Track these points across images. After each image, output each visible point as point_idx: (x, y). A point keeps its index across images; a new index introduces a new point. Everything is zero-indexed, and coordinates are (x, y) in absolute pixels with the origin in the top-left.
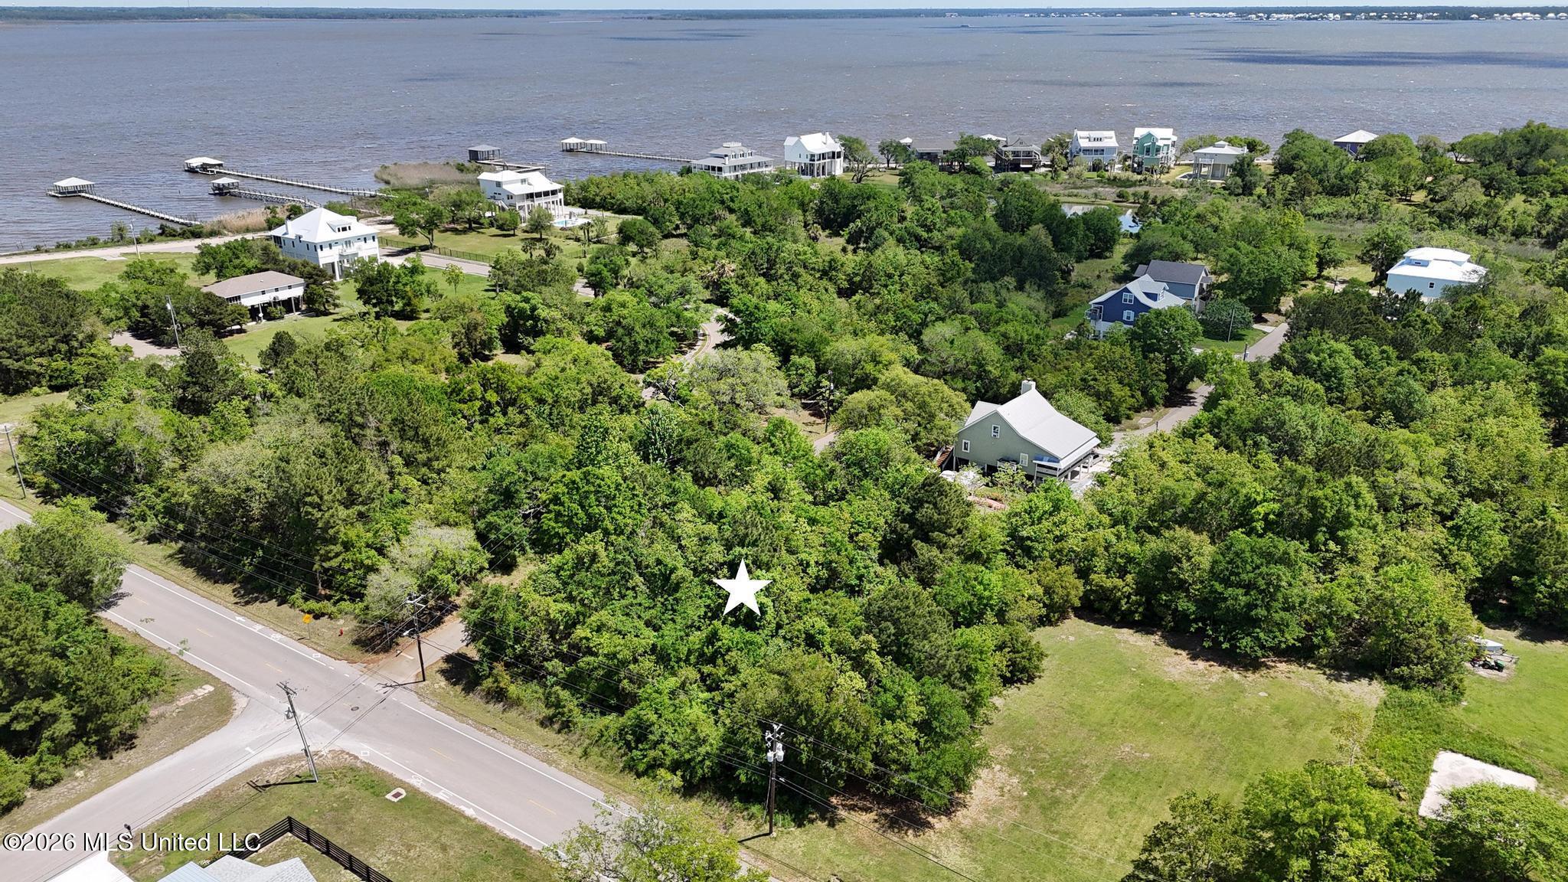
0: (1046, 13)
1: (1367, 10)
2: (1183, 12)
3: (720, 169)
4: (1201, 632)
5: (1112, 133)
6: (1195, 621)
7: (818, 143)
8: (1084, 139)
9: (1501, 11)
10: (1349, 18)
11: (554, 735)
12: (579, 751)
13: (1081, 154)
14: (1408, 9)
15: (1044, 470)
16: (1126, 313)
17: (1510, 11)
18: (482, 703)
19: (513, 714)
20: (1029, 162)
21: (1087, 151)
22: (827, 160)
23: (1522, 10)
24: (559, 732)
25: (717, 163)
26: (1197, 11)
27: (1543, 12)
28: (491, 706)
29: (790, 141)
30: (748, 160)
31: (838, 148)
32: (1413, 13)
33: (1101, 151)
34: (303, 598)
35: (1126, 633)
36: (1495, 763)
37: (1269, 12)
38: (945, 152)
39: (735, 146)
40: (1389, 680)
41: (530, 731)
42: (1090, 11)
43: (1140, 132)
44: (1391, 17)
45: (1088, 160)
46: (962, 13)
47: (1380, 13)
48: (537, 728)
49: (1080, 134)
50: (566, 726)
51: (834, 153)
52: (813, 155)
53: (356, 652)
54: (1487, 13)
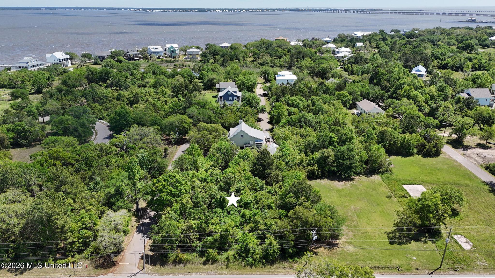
0: (79, 9)
1: (179, 9)
2: (125, 9)
3: (26, 68)
4: (340, 174)
5: (160, 47)
6: (338, 172)
7: (60, 55)
8: (152, 48)
9: (213, 10)
10: (175, 11)
11: (211, 266)
12: (225, 267)
13: (153, 53)
14: (190, 9)
15: (258, 144)
16: (230, 98)
17: (215, 10)
18: (173, 266)
19: (189, 265)
20: (137, 57)
21: (154, 52)
22: (65, 61)
23: (218, 9)
24: (212, 264)
25: (25, 65)
26: (130, 9)
27: (222, 10)
28: (177, 267)
29: (48, 55)
30: (36, 63)
31: (68, 56)
32: (191, 10)
33: (159, 52)
34: (53, 260)
35: (318, 181)
36: (413, 184)
37: (152, 9)
38: (108, 56)
39: (29, 58)
40: (378, 174)
41: (201, 269)
42: (95, 8)
43: (168, 46)
44: (186, 11)
45: (156, 56)
46: (47, 8)
47: (183, 10)
48: (202, 266)
49: (151, 47)
50: (215, 261)
51: (67, 58)
52: (60, 60)
53: (99, 271)
54: (210, 10)
